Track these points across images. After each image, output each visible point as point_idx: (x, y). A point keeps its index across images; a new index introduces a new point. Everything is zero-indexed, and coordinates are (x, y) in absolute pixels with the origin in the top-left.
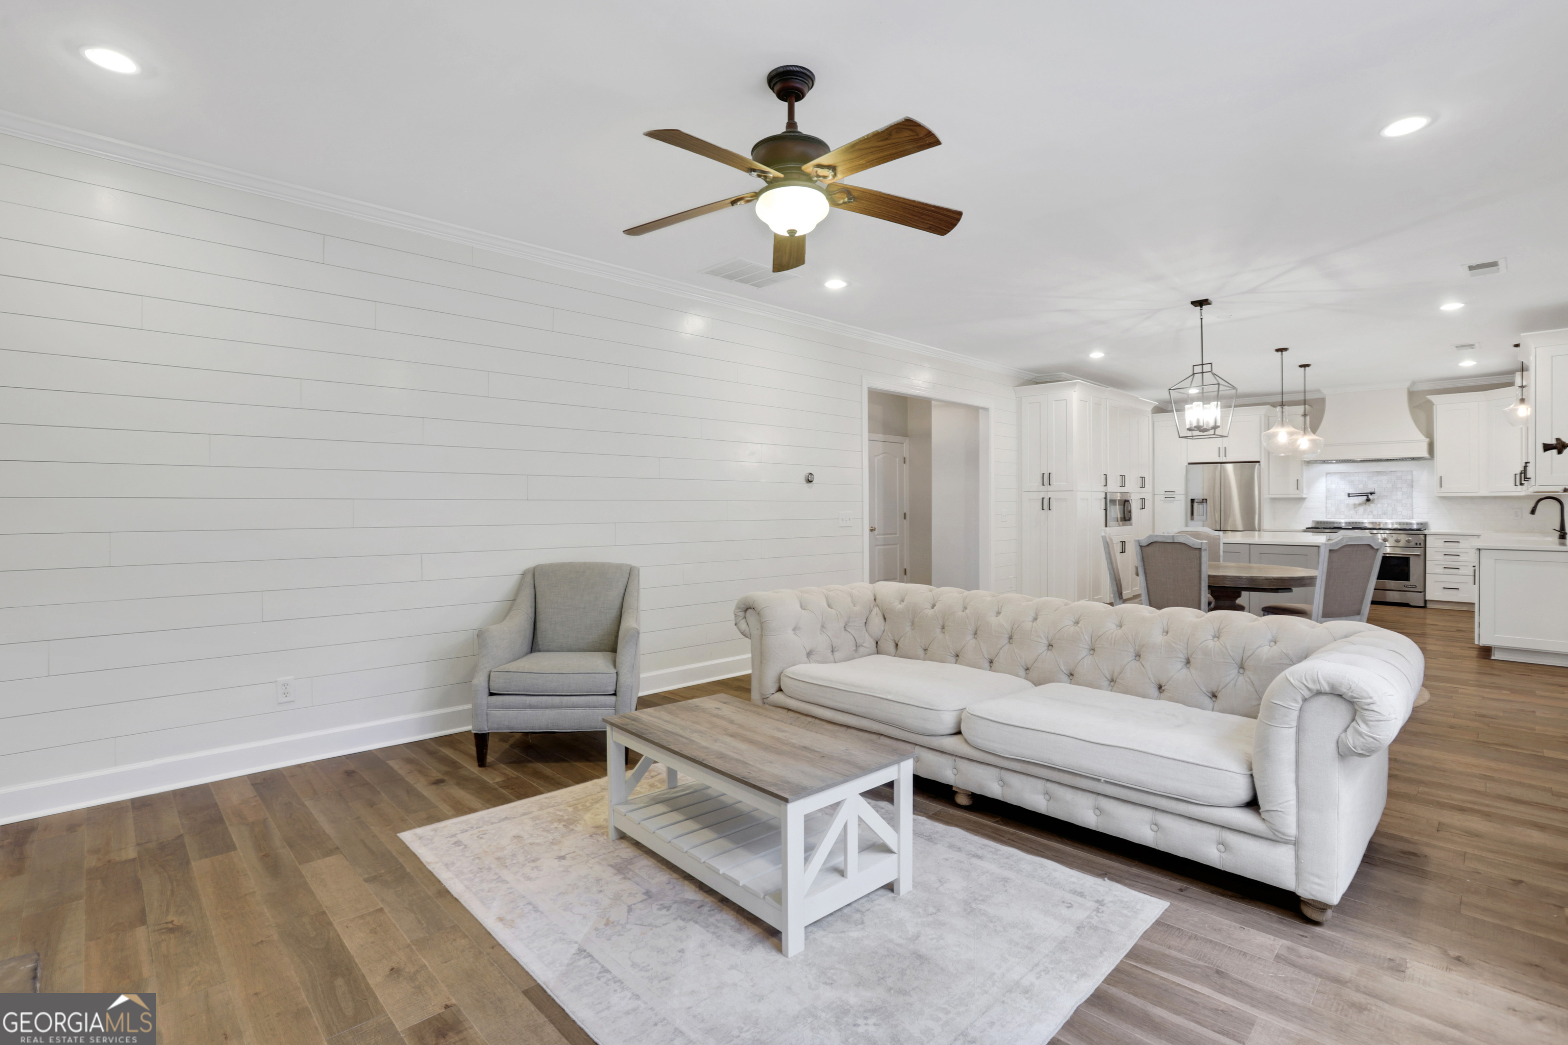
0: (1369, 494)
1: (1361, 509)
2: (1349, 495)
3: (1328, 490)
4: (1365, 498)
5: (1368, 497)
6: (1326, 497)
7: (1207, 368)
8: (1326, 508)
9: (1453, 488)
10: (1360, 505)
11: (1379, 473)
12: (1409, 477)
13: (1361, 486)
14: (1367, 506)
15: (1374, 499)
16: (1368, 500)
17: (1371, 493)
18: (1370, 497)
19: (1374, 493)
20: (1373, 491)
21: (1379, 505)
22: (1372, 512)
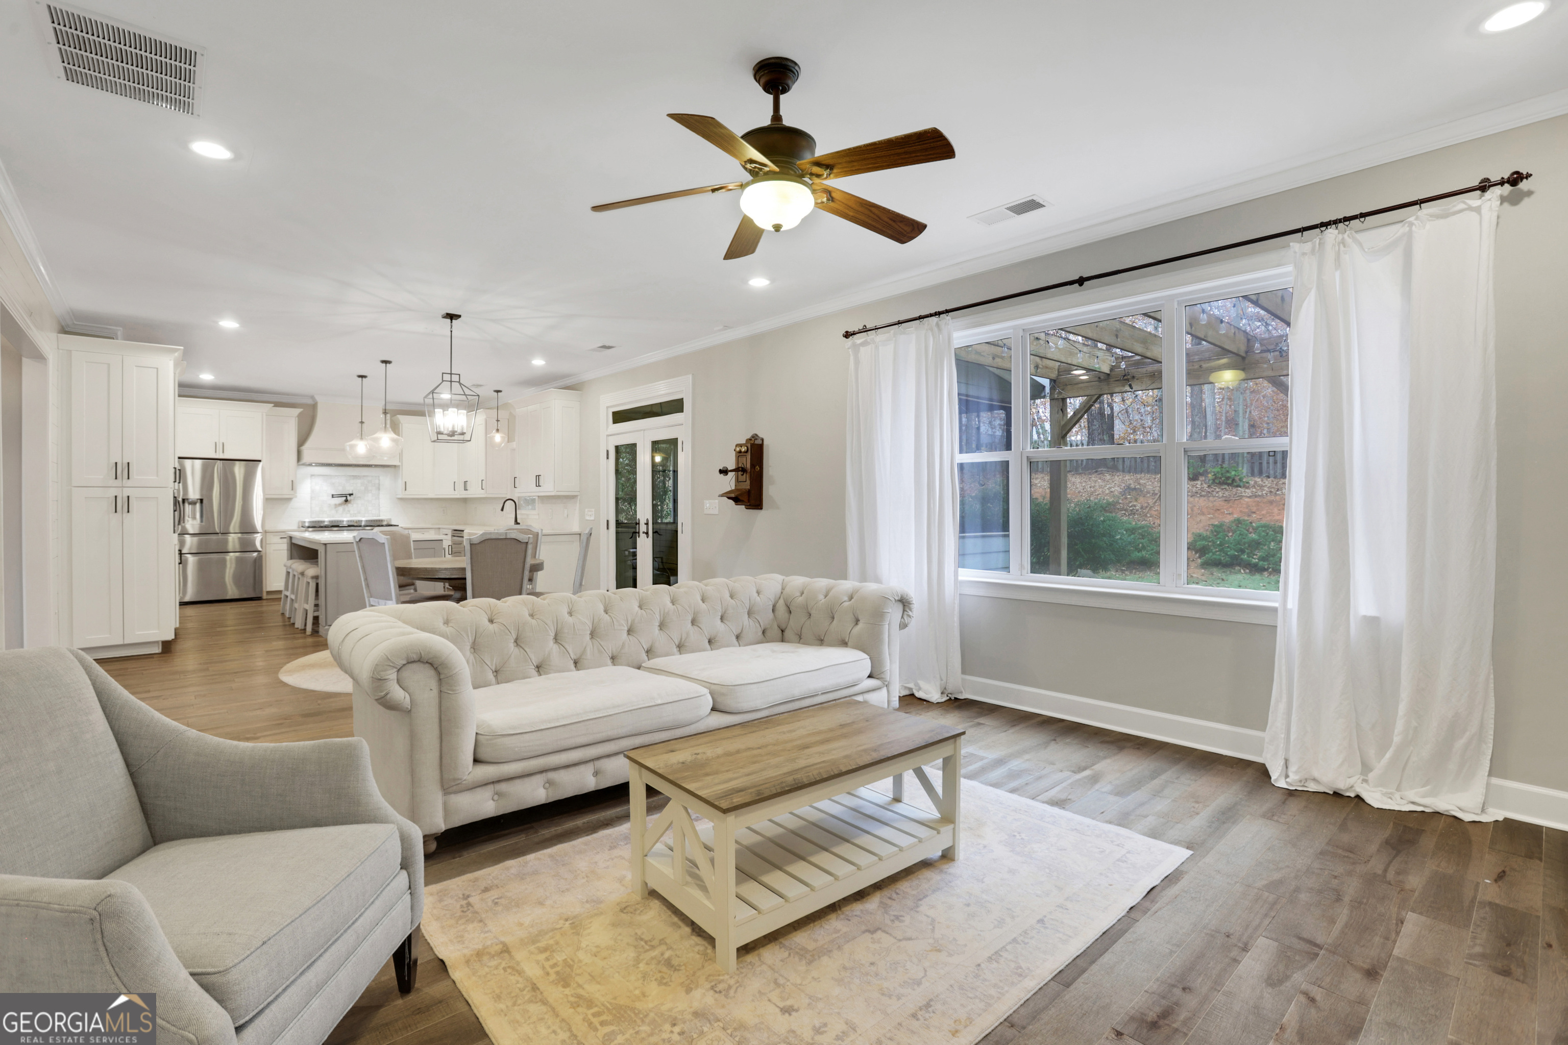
0: (348, 496)
1: (341, 509)
2: (333, 496)
3: (313, 491)
4: (345, 498)
5: (347, 498)
6: (311, 498)
7: (455, 378)
8: (311, 508)
9: (413, 492)
10: (340, 505)
11: (355, 477)
12: (377, 481)
13: (340, 488)
14: (345, 506)
15: (351, 500)
16: (346, 501)
17: (350, 495)
18: (349, 498)
19: (352, 494)
20: (351, 493)
21: (355, 505)
22: (349, 511)
